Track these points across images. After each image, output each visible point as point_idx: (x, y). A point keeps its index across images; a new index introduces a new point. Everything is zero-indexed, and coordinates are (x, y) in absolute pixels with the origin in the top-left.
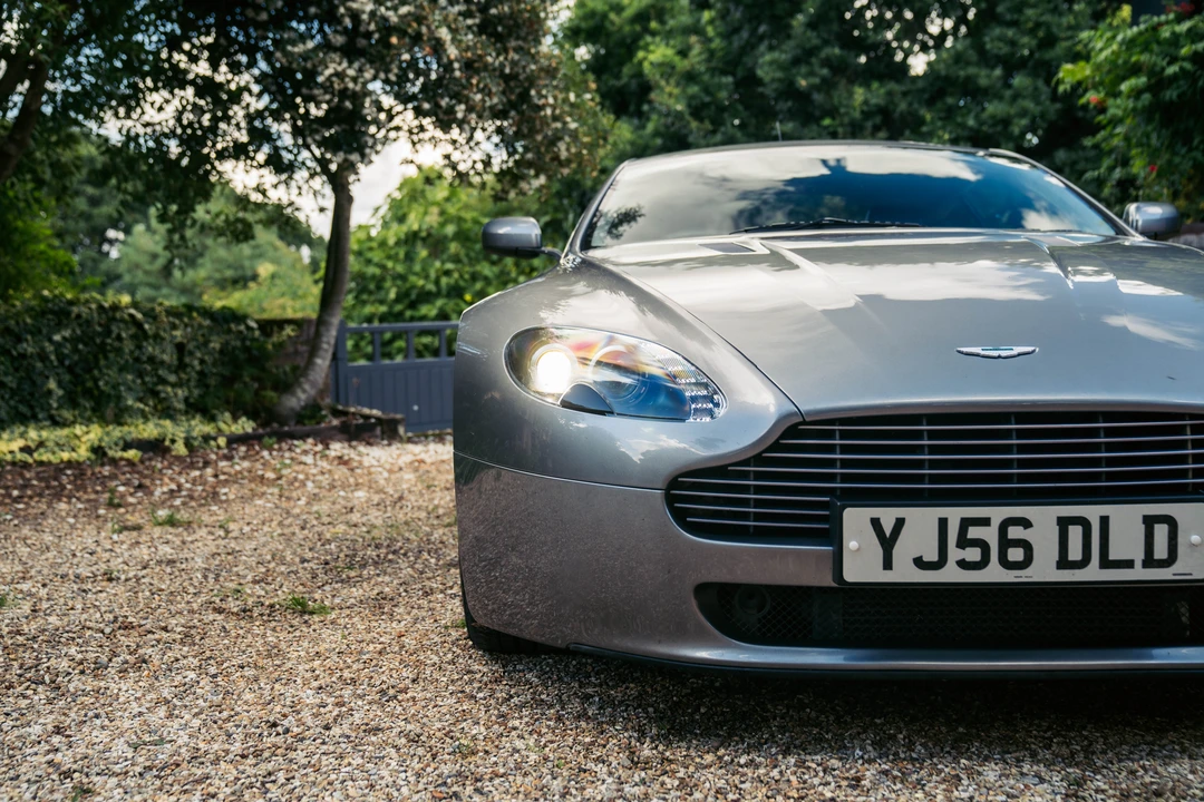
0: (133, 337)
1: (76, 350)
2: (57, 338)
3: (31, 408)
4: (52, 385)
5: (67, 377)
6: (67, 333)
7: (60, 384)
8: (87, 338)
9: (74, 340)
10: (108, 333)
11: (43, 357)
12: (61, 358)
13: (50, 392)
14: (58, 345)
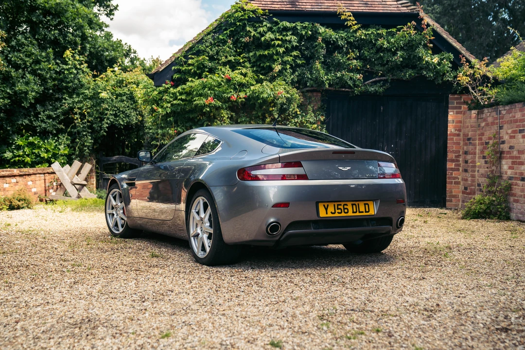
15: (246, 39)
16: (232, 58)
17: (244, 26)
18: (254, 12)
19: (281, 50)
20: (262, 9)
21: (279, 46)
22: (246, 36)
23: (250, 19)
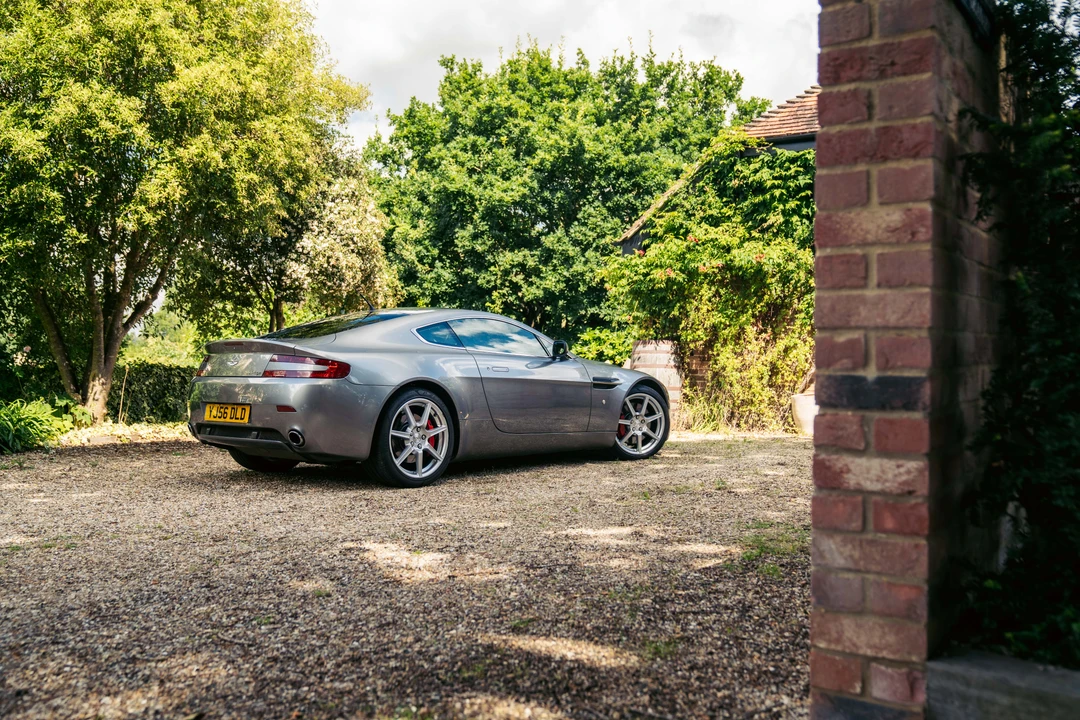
0: (180, 382)
1: (154, 389)
2: (147, 383)
3: (137, 415)
4: (145, 405)
5: (151, 402)
6: (151, 381)
7: (148, 404)
8: (159, 383)
9: (154, 385)
10: (169, 381)
11: (141, 391)
12: (149, 392)
13: (144, 408)
14: (148, 386)
15: (735, 183)
16: (714, 212)
17: (734, 164)
18: (744, 143)
19: (777, 193)
20: (758, 138)
21: (774, 187)
22: (735, 177)
23: (741, 155)
